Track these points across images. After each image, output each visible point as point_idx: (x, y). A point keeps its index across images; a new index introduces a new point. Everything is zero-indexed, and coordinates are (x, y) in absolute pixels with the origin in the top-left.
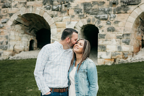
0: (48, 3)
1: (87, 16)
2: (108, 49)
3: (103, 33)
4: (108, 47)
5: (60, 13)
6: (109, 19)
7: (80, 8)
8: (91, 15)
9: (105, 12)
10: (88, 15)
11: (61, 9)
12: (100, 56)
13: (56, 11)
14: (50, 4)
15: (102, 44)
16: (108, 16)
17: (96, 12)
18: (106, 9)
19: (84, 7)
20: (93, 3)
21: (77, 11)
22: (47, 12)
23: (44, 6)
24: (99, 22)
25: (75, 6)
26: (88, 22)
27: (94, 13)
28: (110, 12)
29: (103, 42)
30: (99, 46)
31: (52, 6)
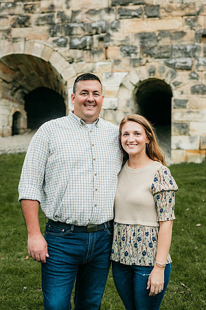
0: (61, 32)
1: (147, 62)
2: (194, 130)
3: (183, 97)
4: (192, 126)
5: (89, 53)
6: (194, 68)
7: (134, 45)
8: (156, 58)
9: (187, 54)
10: (149, 59)
11: (90, 45)
12: (177, 145)
13: (80, 49)
14: (66, 35)
15: (182, 119)
16: (192, 62)
17: (166, 52)
18: (189, 48)
19: (141, 42)
20: (159, 34)
21: (127, 50)
22: (59, 51)
23: (51, 39)
24: (173, 75)
25: (122, 39)
26: (150, 73)
27: (162, 54)
28: (196, 54)
29: (183, 115)
30: (175, 123)
31: (71, 38)
